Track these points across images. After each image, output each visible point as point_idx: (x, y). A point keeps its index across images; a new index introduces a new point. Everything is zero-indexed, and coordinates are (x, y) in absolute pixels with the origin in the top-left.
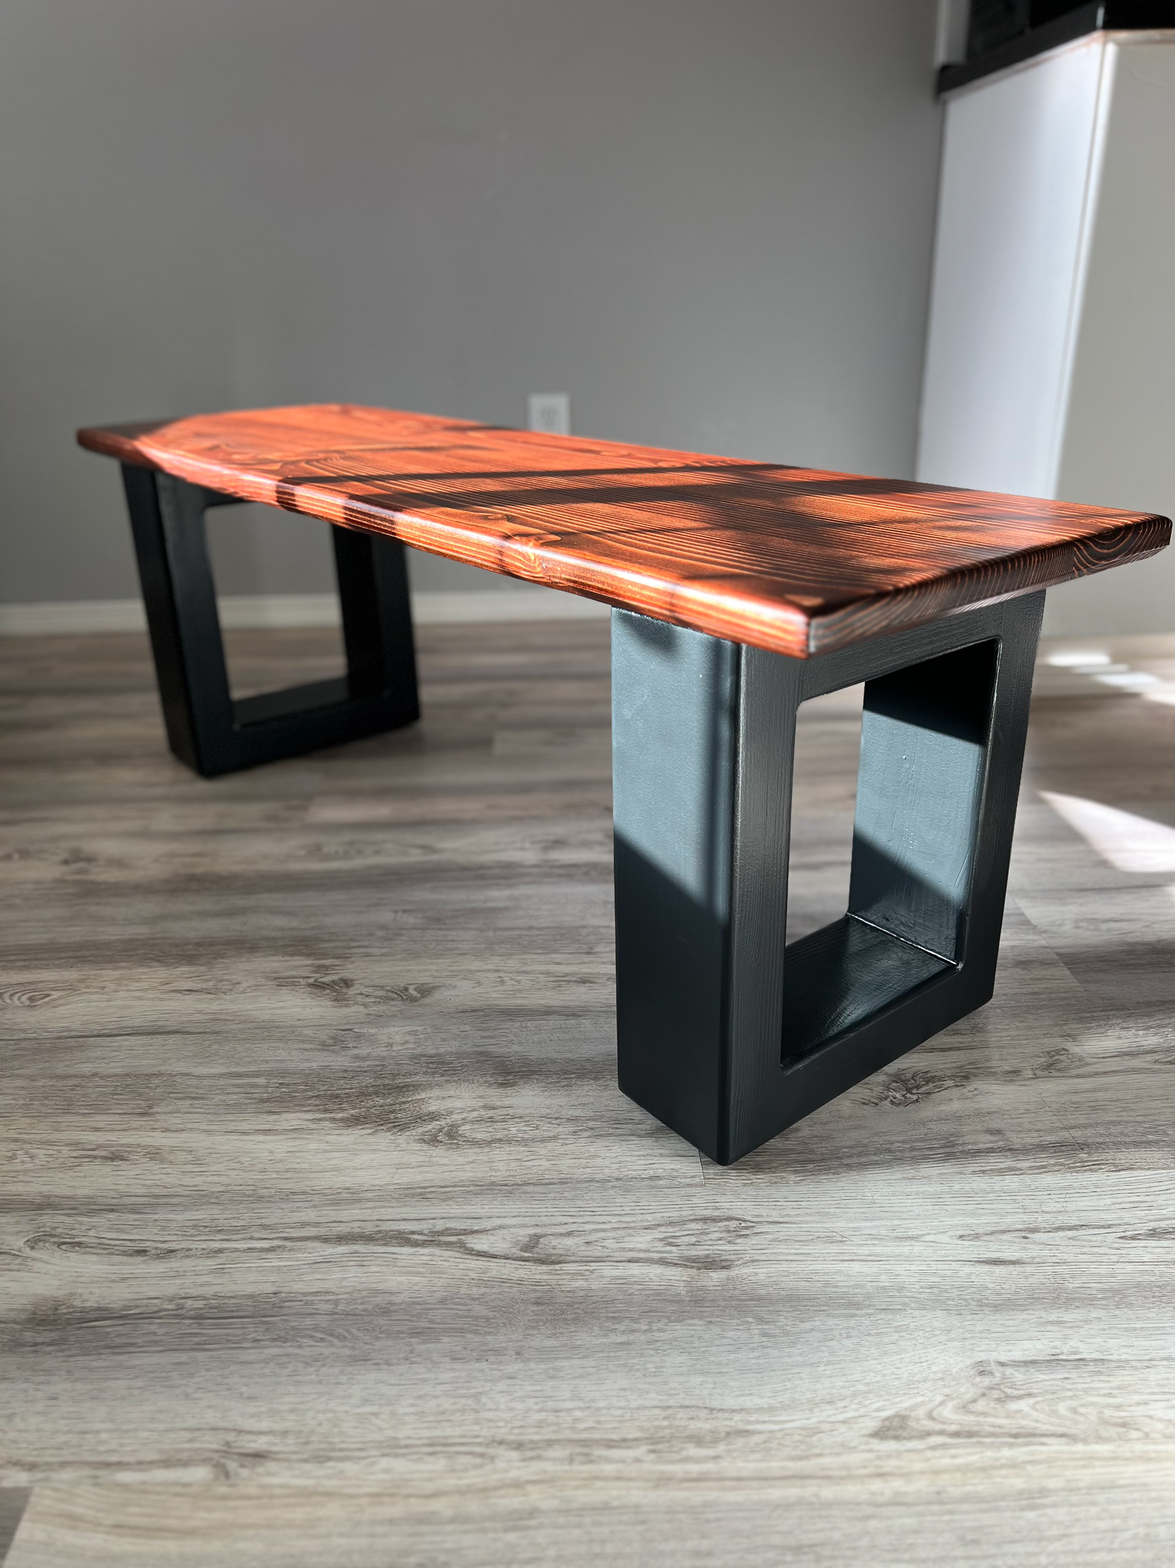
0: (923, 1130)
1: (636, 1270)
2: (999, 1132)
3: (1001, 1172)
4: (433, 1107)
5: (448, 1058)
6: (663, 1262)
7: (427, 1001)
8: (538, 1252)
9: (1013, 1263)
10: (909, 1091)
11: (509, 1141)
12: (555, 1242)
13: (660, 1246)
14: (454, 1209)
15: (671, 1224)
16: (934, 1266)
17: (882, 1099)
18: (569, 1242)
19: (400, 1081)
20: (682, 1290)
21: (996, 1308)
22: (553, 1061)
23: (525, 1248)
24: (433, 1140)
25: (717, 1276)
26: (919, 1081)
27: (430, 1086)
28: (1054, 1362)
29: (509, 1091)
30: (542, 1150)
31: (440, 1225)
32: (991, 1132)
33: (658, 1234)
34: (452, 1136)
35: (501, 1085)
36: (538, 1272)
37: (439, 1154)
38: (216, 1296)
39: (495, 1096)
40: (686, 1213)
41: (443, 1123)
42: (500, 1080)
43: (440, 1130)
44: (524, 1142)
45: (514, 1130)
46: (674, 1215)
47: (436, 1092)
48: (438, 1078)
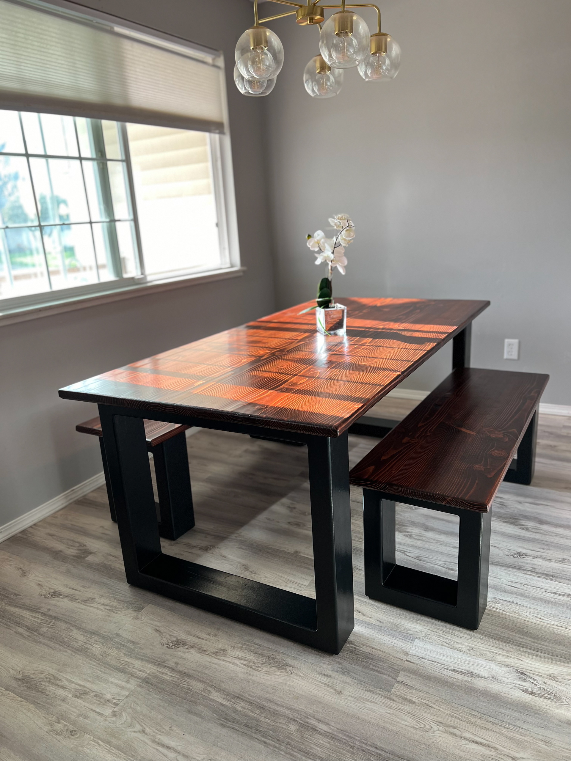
0: (516, 563)
1: (436, 566)
2: (535, 568)
3: (528, 574)
4: (409, 530)
5: (416, 523)
6: (443, 567)
7: (416, 511)
8: (419, 558)
9: (516, 588)
10: (519, 556)
11: (422, 540)
12: (423, 558)
13: (444, 565)
14: (406, 548)
15: (448, 562)
16: (498, 583)
17: (511, 555)
18: (426, 559)
19: (404, 524)
20: (444, 571)
21: (506, 592)
22: (439, 529)
23: (416, 557)
24: (406, 536)
25: (452, 572)
26: (524, 555)
27: (410, 527)
28: (512, 602)
29: (427, 532)
30: (428, 544)
31: (402, 549)
32: (533, 568)
33: (444, 563)
34: (411, 536)
35: (425, 531)
36: (418, 561)
37: (407, 539)
38: (358, 548)
39: (423, 532)
40: (452, 561)
41: (410, 534)
42: (425, 529)
43: (409, 535)
44: (425, 541)
45: (424, 539)
46: (449, 561)
47: (411, 528)
48: (412, 526)
